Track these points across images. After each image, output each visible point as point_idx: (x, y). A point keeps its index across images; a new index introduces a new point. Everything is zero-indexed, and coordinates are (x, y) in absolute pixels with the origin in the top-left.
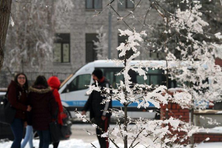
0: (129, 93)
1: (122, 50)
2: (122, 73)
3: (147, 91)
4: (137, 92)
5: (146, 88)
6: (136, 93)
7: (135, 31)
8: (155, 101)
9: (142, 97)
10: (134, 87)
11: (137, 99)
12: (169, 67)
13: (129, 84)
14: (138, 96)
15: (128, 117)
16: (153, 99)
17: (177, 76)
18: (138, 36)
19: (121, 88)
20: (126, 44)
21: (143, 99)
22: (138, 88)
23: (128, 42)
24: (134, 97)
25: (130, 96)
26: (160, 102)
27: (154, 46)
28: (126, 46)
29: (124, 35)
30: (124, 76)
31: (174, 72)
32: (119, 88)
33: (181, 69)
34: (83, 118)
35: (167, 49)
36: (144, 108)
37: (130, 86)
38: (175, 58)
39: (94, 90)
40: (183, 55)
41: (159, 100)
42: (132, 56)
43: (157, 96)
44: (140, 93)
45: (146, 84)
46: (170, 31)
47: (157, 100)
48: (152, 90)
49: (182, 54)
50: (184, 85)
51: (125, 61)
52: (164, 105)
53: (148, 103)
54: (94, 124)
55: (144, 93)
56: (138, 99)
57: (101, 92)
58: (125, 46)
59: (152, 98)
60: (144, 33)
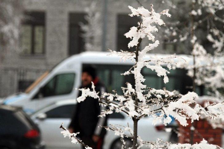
0: (142, 102)
1: (132, 37)
2: (132, 71)
3: (168, 99)
4: (153, 101)
5: (166, 96)
6: (151, 102)
7: (153, 10)
8: (180, 115)
9: (161, 109)
10: (149, 92)
11: (153, 112)
12: (196, 66)
13: (141, 89)
14: (154, 107)
15: (138, 138)
16: (176, 112)
17: (207, 79)
18: (157, 18)
19: (128, 94)
20: (139, 29)
21: (162, 111)
22: (155, 95)
23: (141, 26)
24: (148, 107)
25: (142, 107)
26: (187, 116)
27: (174, 34)
28: (139, 32)
29: (136, 16)
30: (135, 76)
31: (202, 73)
32: (126, 94)
33: (213, 68)
34: (71, 137)
35: (195, 38)
36: (164, 125)
37: (143, 91)
38: (204, 52)
39: (88, 96)
40: (217, 48)
41: (185, 114)
42: (147, 47)
43: (183, 108)
44: (157, 102)
45: (166, 89)
46: (200, 12)
47: (183, 113)
48: (175, 98)
49: (214, 46)
50: (217, 93)
51: (137, 55)
52: (192, 121)
53: (170, 118)
54: (88, 147)
55: (163, 103)
56: (155, 112)
57: (99, 100)
58: (137, 31)
59: (175, 110)
60: (166, 13)
